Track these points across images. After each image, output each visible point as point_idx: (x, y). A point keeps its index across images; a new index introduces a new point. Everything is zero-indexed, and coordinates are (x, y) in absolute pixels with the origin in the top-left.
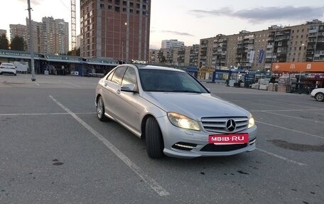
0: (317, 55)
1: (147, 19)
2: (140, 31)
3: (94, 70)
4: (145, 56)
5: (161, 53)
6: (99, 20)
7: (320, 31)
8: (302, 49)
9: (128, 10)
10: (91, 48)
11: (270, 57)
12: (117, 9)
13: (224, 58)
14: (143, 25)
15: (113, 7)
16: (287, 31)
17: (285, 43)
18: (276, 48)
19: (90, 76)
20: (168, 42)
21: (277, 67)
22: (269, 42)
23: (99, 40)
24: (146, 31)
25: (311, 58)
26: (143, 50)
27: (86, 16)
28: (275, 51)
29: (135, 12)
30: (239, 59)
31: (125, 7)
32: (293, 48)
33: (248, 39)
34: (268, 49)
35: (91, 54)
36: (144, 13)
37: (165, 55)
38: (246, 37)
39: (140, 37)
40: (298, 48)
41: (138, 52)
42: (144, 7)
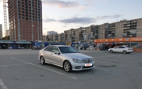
0: (109, 36)
1: (41, 23)
2: (38, 28)
3: (19, 46)
4: (41, 38)
5: (47, 37)
6: (19, 23)
7: (109, 27)
8: (104, 33)
9: (32, 19)
10: (15, 36)
11: (92, 37)
12: (27, 19)
13: (74, 38)
14: (39, 25)
15: (25, 18)
16: (97, 27)
17: (97, 31)
18: (94, 33)
19: (18, 49)
20: (50, 32)
21: (95, 41)
22: (91, 31)
23: (19, 32)
24: (41, 28)
25: (107, 37)
26: (40, 36)
27: (12, 22)
28: (94, 35)
29: (35, 20)
30: (80, 38)
31: (30, 18)
32: (100, 34)
33: (83, 30)
34: (91, 34)
35: (15, 39)
36: (39, 20)
37: (49, 37)
38: (82, 30)
39: (38, 31)
40: (102, 33)
41: (37, 37)
42: (39, 18)
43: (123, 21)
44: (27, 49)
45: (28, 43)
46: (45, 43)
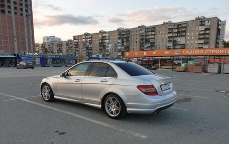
0: (146, 46)
1: (30, 20)
2: (26, 30)
4: (32, 49)
5: (43, 46)
7: (146, 32)
8: (138, 42)
9: (13, 12)
11: (120, 48)
12: (3, 11)
13: (91, 49)
14: (28, 25)
16: (128, 31)
17: (127, 38)
18: (123, 42)
20: (48, 38)
22: (118, 38)
24: (31, 30)
26: (29, 44)
28: (123, 44)
29: (19, 14)
30: (101, 49)
31: (10, 10)
32: (133, 42)
33: (105, 36)
34: (119, 43)
36: (27, 16)
37: (47, 47)
38: (104, 35)
39: (26, 34)
40: (135, 42)
41: (25, 45)
42: (27, 11)
43: (167, 23)
44: (6, 66)
45: (8, 56)
46: (40, 57)
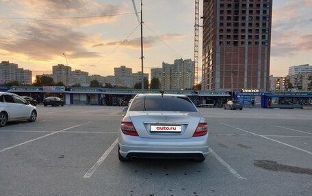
1: (266, 48)
2: (260, 61)
3: (204, 101)
4: (265, 85)
6: (218, 55)
9: (247, 42)
10: (210, 81)
12: (236, 44)
14: (263, 55)
15: (232, 43)
20: (296, 68)
23: (218, 74)
24: (266, 60)
27: (207, 55)
29: (253, 43)
31: (243, 40)
35: (210, 87)
36: (263, 43)
39: (259, 67)
41: (257, 81)
42: (264, 37)
